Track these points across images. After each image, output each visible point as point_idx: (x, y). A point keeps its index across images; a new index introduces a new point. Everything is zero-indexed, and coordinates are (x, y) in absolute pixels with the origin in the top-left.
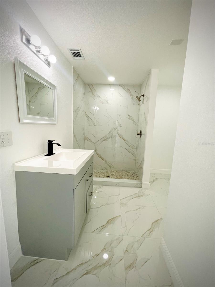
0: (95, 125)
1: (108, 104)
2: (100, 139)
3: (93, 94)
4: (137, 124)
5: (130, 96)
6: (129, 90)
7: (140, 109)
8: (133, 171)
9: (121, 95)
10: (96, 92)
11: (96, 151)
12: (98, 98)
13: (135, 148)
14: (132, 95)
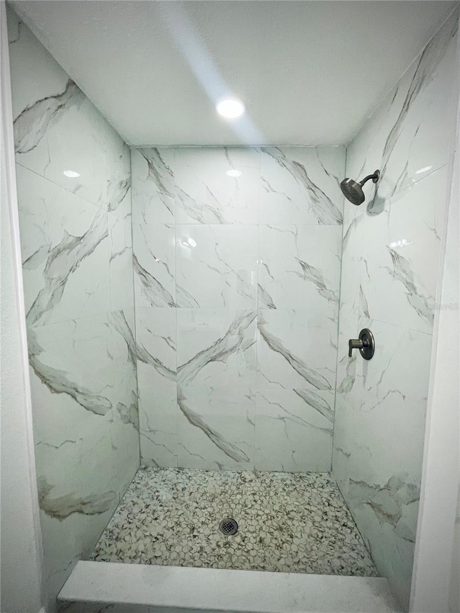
0: (172, 305)
1: (222, 223)
2: (196, 357)
5: (305, 190)
6: (300, 165)
7: (344, 239)
8: (325, 475)
9: (268, 188)
10: (174, 177)
11: (179, 403)
12: (182, 200)
13: (330, 388)
14: (312, 187)
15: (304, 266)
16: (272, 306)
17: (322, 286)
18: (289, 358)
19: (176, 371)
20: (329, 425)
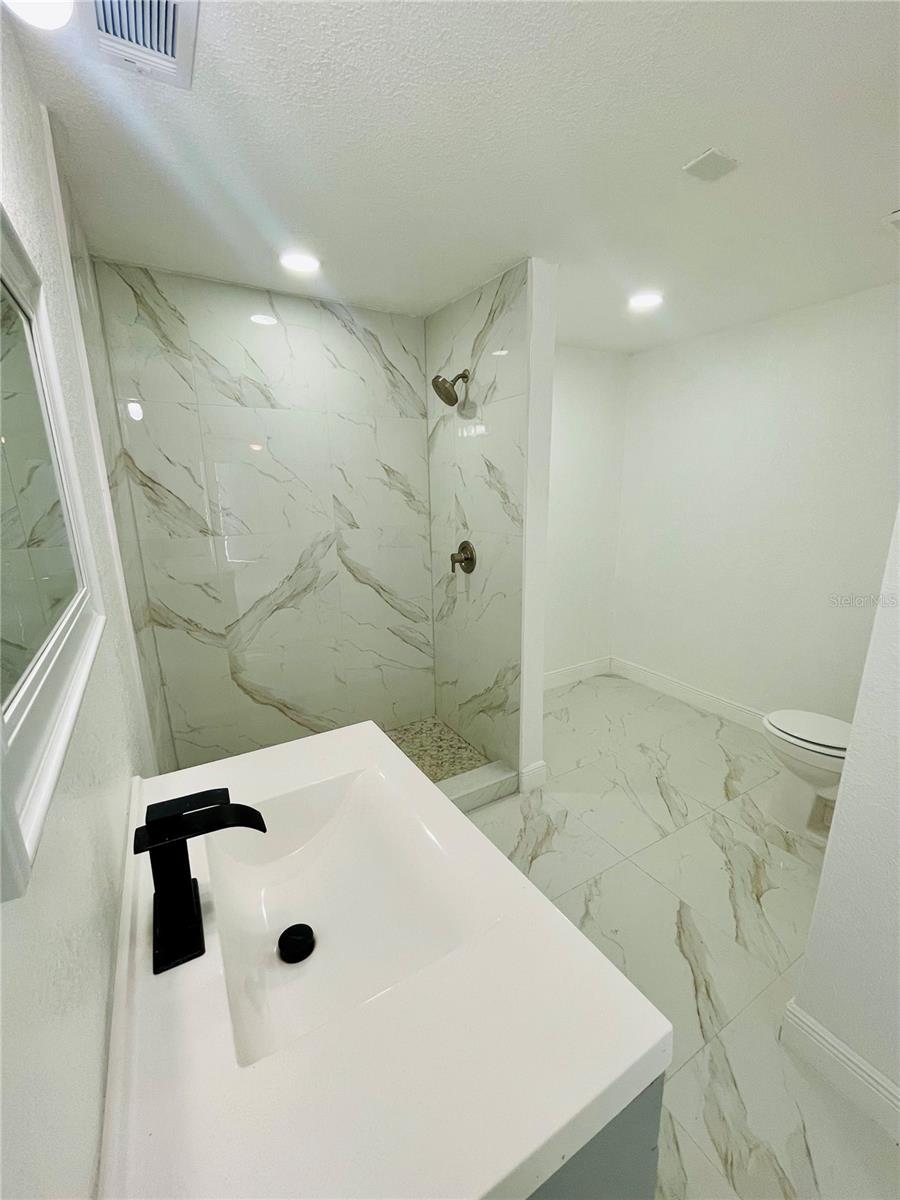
0: (204, 532)
1: (273, 406)
2: (254, 607)
3: (164, 336)
4: (427, 505)
5: (381, 370)
6: (372, 335)
7: (431, 439)
8: (430, 720)
9: (335, 362)
10: (186, 325)
11: (234, 679)
12: (205, 365)
13: (427, 618)
14: (389, 367)
15: (389, 471)
16: (353, 525)
17: (409, 495)
18: (379, 590)
19: (223, 632)
20: (429, 663)
